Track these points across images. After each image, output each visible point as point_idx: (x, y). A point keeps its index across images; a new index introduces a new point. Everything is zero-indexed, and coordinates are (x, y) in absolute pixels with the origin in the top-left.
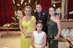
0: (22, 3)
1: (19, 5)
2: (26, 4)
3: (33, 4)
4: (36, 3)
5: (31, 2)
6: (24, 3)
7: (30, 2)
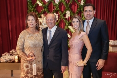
2: (57, 1)
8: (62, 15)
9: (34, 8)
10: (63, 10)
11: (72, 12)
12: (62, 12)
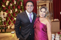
0: (7, 4)
1: (4, 6)
2: (11, 5)
3: (19, 5)
4: (22, 4)
5: (17, 3)
6: (10, 4)
7: (15, 3)
8: (14, 11)
9: (2, 8)
10: (14, 8)
11: (18, 9)
12: (14, 9)
